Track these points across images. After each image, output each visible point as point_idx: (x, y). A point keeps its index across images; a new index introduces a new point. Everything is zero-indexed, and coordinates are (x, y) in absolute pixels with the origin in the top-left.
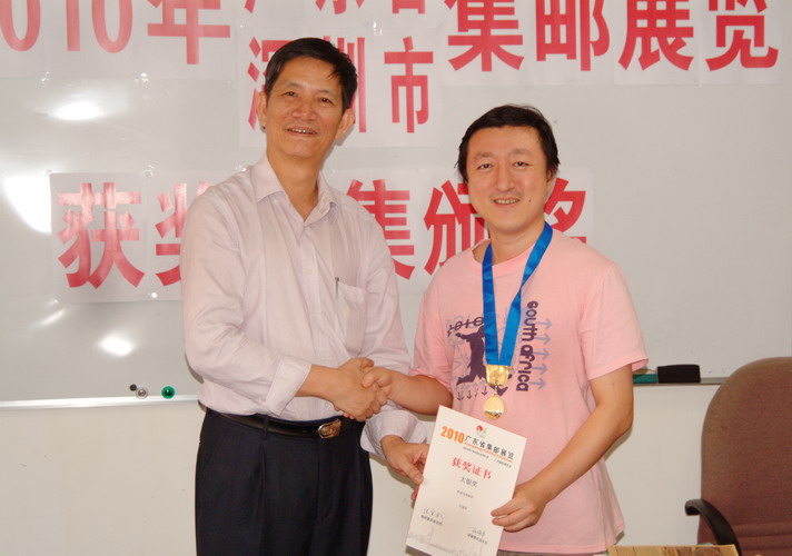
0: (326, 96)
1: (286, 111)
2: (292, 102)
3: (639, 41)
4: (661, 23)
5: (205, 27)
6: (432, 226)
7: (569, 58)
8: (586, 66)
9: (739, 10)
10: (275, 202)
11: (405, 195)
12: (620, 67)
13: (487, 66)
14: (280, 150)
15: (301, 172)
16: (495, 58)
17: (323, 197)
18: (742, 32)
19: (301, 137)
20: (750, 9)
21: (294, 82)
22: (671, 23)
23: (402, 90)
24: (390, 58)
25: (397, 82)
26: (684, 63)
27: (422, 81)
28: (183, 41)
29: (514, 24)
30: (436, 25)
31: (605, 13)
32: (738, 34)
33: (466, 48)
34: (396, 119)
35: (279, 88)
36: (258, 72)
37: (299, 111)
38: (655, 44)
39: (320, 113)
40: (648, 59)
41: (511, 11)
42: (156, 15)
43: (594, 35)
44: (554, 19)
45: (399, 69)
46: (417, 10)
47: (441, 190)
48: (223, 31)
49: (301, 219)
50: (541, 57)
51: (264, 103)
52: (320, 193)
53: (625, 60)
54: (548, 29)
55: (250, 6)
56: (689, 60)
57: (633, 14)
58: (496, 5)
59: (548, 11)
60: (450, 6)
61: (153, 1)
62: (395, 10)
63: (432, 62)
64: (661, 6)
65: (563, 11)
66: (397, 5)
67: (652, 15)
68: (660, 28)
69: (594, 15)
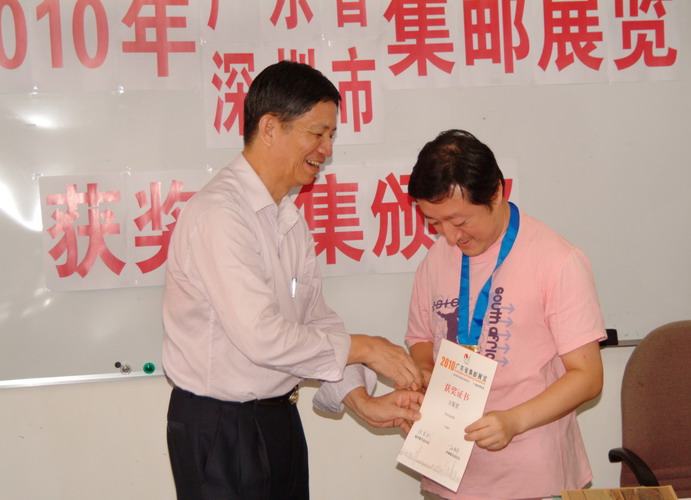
3: (555, 45)
4: (574, 29)
5: (173, 43)
6: (378, 214)
8: (509, 68)
9: (642, 16)
11: (353, 187)
12: (540, 68)
13: (422, 71)
16: (429, 64)
18: (645, 36)
20: (651, 15)
22: (583, 29)
23: (348, 94)
24: (337, 66)
25: (344, 87)
26: (595, 64)
27: (366, 86)
28: (153, 56)
29: (445, 34)
30: (376, 37)
31: (525, 22)
32: (642, 37)
33: (404, 56)
34: (344, 120)
36: (221, 82)
38: (569, 48)
40: (564, 61)
41: (442, 22)
42: (130, 34)
43: (516, 41)
44: (481, 29)
45: (345, 76)
46: (359, 24)
47: (386, 182)
48: (190, 47)
50: (470, 62)
53: (543, 63)
54: (475, 37)
55: (212, 23)
56: (599, 61)
57: (549, 22)
58: (429, 17)
59: (474, 21)
60: (389, 19)
61: (128, 20)
62: (341, 24)
63: (374, 69)
64: (574, 14)
65: (488, 20)
66: (342, 20)
67: (566, 22)
68: (573, 34)
69: (516, 23)
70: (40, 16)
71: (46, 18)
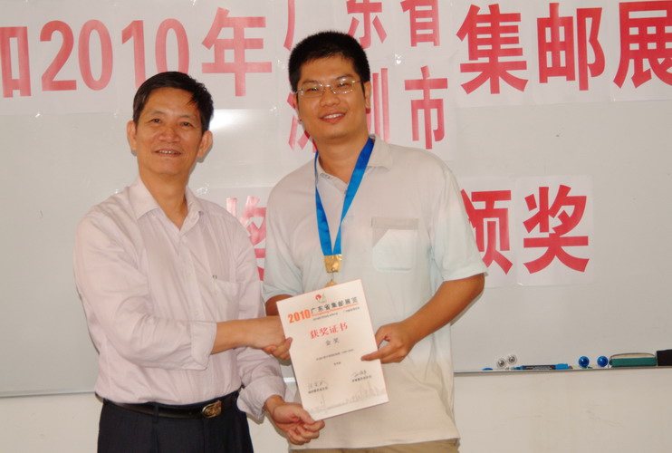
0: (187, 120)
1: (153, 135)
2: (157, 128)
3: (632, 62)
4: (652, 46)
5: (251, 64)
7: (568, 79)
8: (584, 86)
10: (153, 217)
12: (615, 86)
13: (495, 89)
14: (150, 170)
15: (170, 189)
16: (502, 82)
17: (192, 208)
19: (168, 157)
21: (158, 110)
22: (661, 46)
23: (421, 113)
24: (409, 85)
25: (416, 105)
27: (438, 104)
28: (232, 76)
29: (518, 52)
30: (448, 56)
31: (600, 38)
33: (475, 75)
34: (415, 137)
35: (146, 116)
37: (163, 134)
38: (646, 64)
39: (182, 136)
40: (640, 78)
41: (515, 40)
42: (209, 56)
43: (591, 58)
44: (554, 46)
45: (418, 95)
48: (266, 67)
49: (176, 229)
50: (543, 79)
51: (134, 130)
52: (189, 204)
53: (619, 80)
54: (549, 55)
55: (288, 44)
57: (626, 39)
58: (502, 35)
59: (548, 39)
60: (462, 38)
61: (207, 43)
62: (413, 44)
63: (446, 87)
64: (651, 30)
65: (562, 38)
66: (415, 40)
67: (643, 39)
68: (651, 50)
69: (591, 41)
70: (125, 38)
71: (131, 41)
